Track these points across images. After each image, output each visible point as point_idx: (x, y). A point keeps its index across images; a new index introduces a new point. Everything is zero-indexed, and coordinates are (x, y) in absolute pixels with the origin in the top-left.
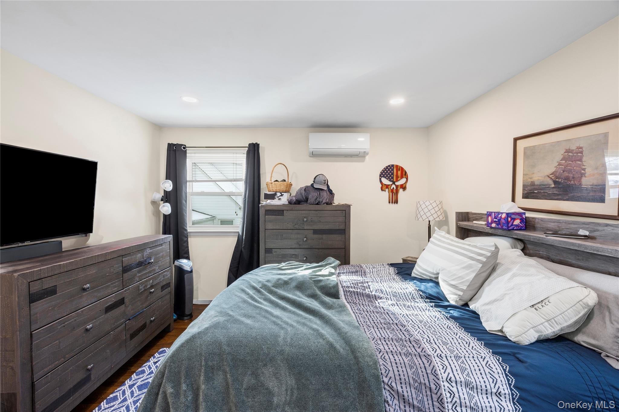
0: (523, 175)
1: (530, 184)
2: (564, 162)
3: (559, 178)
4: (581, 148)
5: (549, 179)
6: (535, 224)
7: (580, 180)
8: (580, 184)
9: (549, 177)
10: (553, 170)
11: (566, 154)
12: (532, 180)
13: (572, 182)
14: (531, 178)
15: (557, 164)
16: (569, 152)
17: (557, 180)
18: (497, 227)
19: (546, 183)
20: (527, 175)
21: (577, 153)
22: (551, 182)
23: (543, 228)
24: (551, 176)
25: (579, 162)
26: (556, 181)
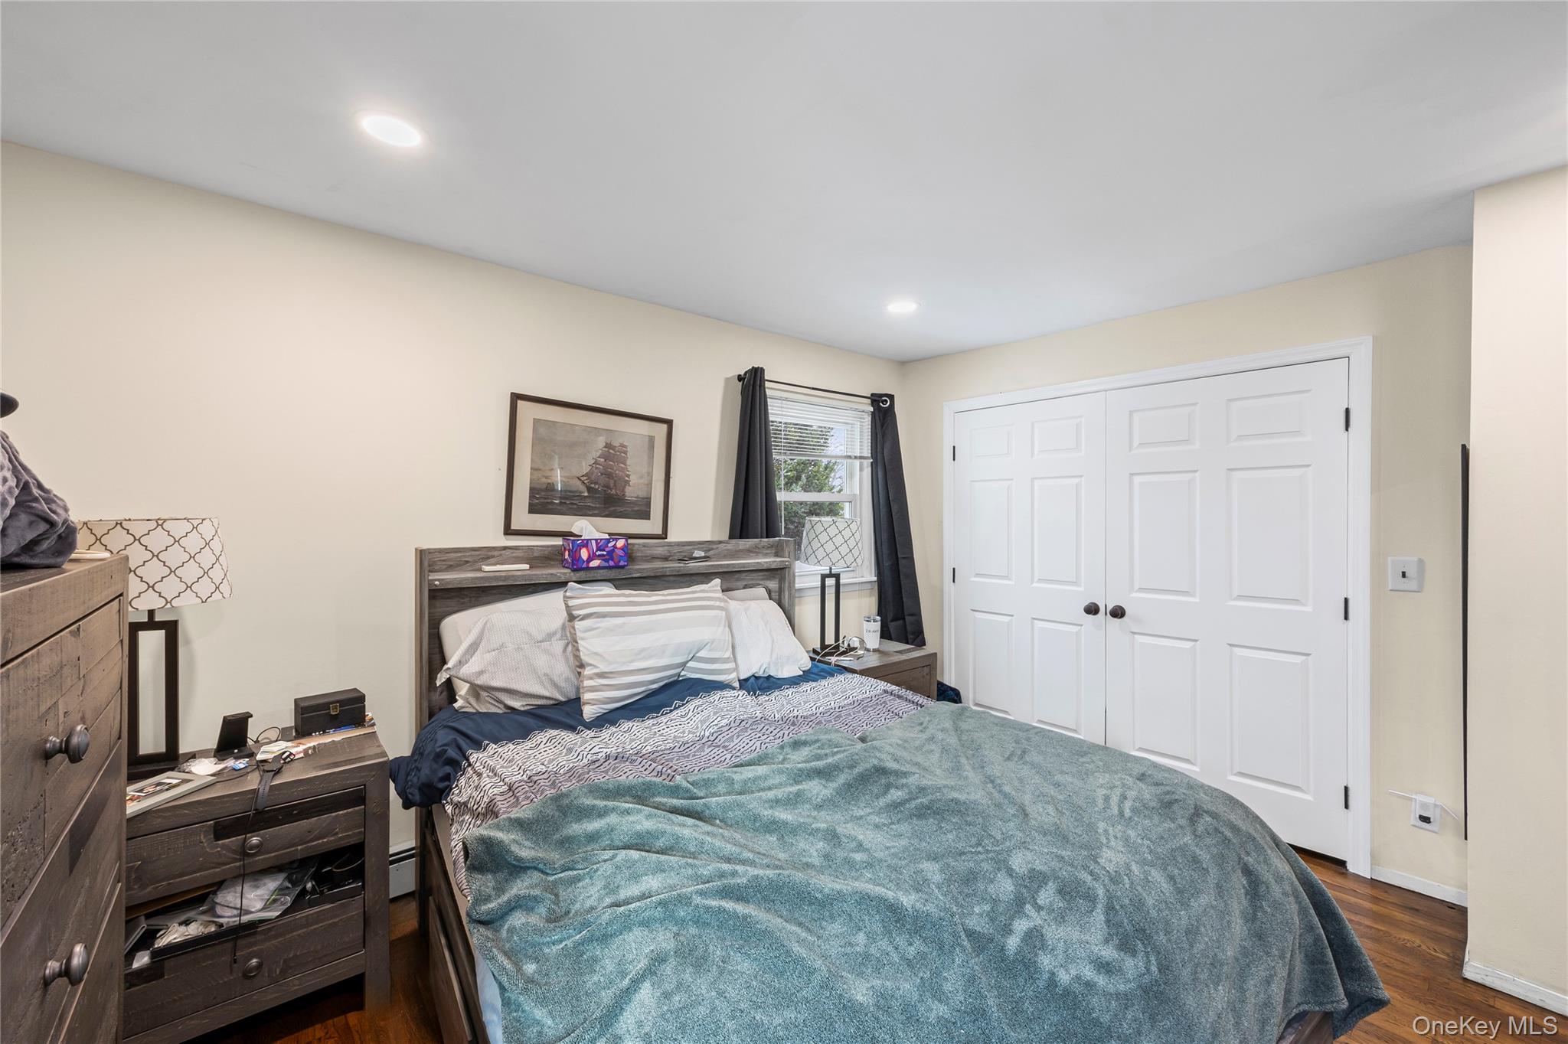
0: (531, 469)
1: (545, 486)
2: (603, 460)
3: (596, 483)
4: (625, 447)
5: (579, 483)
6: (632, 553)
7: (623, 490)
8: (624, 495)
9: (580, 480)
10: (586, 469)
11: (606, 450)
12: (549, 481)
13: (613, 491)
14: (547, 477)
15: (593, 461)
16: (610, 448)
17: (593, 486)
18: (606, 564)
19: (574, 489)
20: (540, 470)
21: (621, 452)
22: (582, 488)
23: (646, 556)
24: (582, 478)
25: (623, 466)
26: (591, 487)
